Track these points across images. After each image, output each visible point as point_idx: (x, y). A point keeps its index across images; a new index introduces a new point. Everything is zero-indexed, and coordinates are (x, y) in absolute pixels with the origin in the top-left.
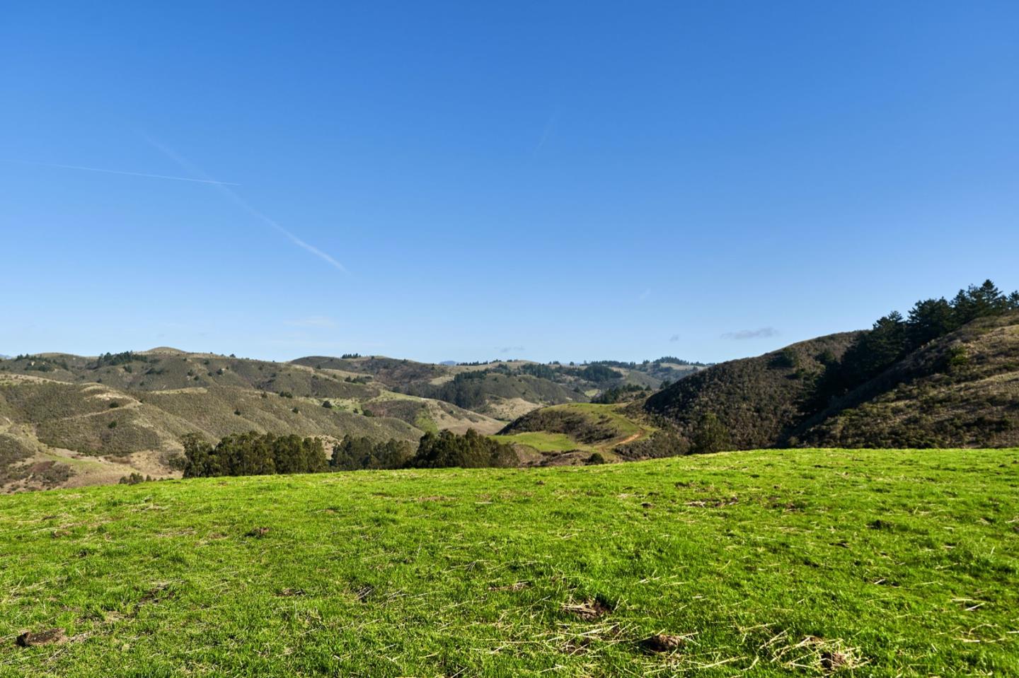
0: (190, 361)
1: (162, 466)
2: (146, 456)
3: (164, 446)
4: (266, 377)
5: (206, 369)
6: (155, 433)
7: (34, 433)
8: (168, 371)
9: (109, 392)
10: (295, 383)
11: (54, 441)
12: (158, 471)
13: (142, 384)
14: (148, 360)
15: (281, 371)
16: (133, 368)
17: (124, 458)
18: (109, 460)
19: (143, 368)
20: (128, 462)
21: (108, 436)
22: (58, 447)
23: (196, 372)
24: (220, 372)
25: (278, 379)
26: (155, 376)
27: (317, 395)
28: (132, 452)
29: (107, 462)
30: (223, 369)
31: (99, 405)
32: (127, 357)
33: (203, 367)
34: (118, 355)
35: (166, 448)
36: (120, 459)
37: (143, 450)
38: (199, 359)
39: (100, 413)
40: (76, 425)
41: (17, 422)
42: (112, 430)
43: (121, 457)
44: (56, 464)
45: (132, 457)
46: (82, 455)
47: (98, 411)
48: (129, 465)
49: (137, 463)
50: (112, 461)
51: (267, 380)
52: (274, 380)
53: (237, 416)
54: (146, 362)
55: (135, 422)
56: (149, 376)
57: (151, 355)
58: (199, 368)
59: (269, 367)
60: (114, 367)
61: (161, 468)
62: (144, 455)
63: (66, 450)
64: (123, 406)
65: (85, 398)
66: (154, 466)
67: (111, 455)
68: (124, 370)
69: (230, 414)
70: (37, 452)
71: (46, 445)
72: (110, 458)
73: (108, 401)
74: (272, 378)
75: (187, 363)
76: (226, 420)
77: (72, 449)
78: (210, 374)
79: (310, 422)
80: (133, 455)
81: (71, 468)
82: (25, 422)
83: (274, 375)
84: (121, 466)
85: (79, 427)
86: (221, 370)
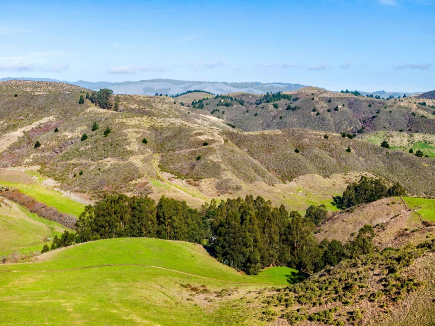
0: (317, 99)
1: (216, 190)
2: (209, 182)
3: (222, 176)
4: (372, 113)
5: (327, 106)
6: (220, 166)
7: (159, 161)
8: (299, 108)
9: (206, 134)
10: (393, 119)
11: (165, 167)
12: (212, 194)
13: (281, 118)
14: (292, 99)
15: (385, 108)
16: (280, 105)
17: (197, 182)
18: (188, 183)
19: (286, 104)
20: (198, 185)
21: (194, 165)
22: (165, 171)
23: (319, 109)
24: (336, 109)
25: (379, 115)
26: (290, 112)
27: (410, 130)
28: (203, 179)
29: (186, 184)
30: (340, 107)
31: (197, 143)
32: (278, 96)
33: (325, 105)
34: (273, 95)
35: (222, 177)
36: (194, 182)
37: (210, 177)
38: (324, 97)
39: (195, 149)
40: (180, 157)
41: (154, 153)
42: (198, 162)
43: (196, 181)
44: (148, 184)
45: (202, 182)
46: (175, 178)
47: (196, 148)
48: (197, 187)
49: (203, 186)
50: (189, 184)
51: (371, 116)
52: (376, 116)
53: (296, 153)
54: (290, 100)
55: (211, 157)
56: (287, 111)
57: (295, 94)
58: (322, 106)
59: (378, 105)
60: (268, 103)
61: (215, 191)
62: (208, 181)
63: (169, 173)
64: (211, 145)
65: (191, 138)
66: (210, 189)
67: (191, 180)
68: (273, 106)
69: (291, 151)
70: (146, 175)
71: (160, 169)
72: (189, 181)
73: (203, 141)
74: (376, 115)
75: (314, 101)
76: (285, 156)
77: (172, 174)
78: (329, 111)
79: (359, 160)
80: (203, 180)
81: (152, 188)
82: (159, 153)
83: (378, 112)
84: (193, 187)
85: (181, 158)
86: (337, 107)
